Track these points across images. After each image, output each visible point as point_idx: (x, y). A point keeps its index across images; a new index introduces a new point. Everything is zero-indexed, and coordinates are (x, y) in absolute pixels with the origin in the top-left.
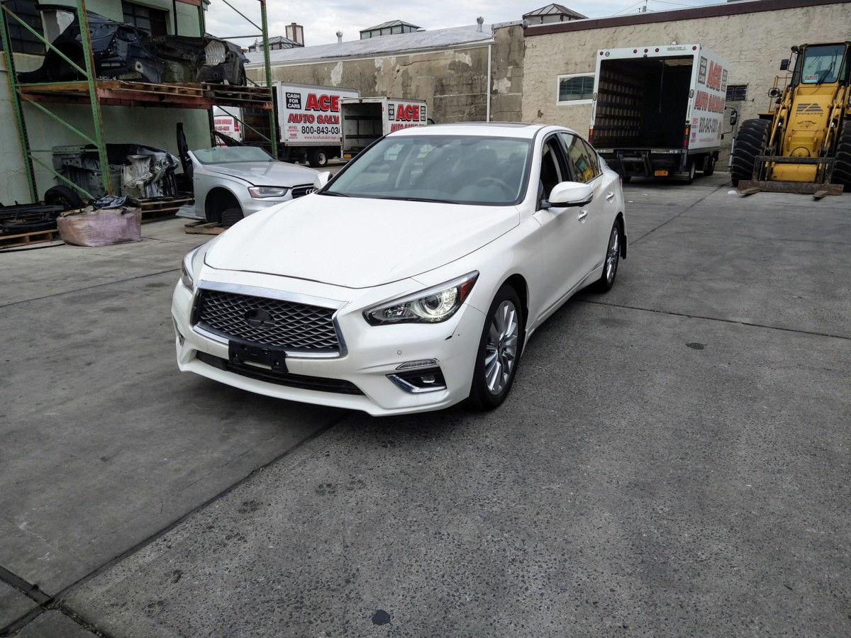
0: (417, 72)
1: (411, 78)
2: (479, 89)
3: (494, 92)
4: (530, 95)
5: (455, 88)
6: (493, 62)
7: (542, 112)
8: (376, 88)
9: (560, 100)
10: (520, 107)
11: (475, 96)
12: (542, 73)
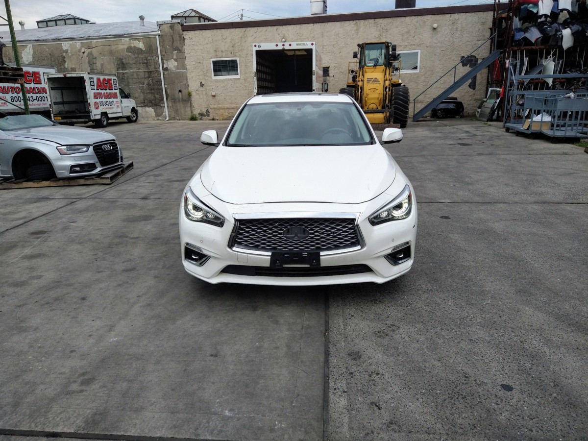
0: (100, 54)
1: (96, 58)
2: (153, 67)
3: (165, 69)
4: (193, 72)
5: (134, 66)
6: (161, 47)
7: (203, 83)
8: (66, 65)
9: (214, 76)
10: (187, 80)
11: (151, 72)
12: (199, 57)
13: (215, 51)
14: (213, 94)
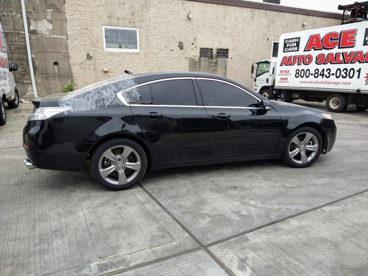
2: (12, 26)
3: (33, 33)
4: (76, 39)
7: (91, 55)
9: (107, 47)
10: (67, 48)
12: (86, 21)
13: (109, 17)
14: (106, 69)
